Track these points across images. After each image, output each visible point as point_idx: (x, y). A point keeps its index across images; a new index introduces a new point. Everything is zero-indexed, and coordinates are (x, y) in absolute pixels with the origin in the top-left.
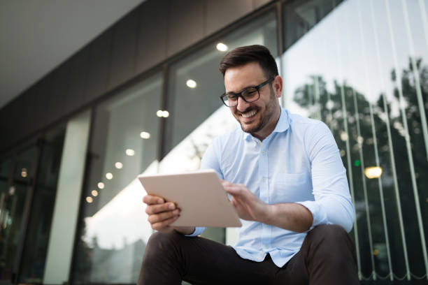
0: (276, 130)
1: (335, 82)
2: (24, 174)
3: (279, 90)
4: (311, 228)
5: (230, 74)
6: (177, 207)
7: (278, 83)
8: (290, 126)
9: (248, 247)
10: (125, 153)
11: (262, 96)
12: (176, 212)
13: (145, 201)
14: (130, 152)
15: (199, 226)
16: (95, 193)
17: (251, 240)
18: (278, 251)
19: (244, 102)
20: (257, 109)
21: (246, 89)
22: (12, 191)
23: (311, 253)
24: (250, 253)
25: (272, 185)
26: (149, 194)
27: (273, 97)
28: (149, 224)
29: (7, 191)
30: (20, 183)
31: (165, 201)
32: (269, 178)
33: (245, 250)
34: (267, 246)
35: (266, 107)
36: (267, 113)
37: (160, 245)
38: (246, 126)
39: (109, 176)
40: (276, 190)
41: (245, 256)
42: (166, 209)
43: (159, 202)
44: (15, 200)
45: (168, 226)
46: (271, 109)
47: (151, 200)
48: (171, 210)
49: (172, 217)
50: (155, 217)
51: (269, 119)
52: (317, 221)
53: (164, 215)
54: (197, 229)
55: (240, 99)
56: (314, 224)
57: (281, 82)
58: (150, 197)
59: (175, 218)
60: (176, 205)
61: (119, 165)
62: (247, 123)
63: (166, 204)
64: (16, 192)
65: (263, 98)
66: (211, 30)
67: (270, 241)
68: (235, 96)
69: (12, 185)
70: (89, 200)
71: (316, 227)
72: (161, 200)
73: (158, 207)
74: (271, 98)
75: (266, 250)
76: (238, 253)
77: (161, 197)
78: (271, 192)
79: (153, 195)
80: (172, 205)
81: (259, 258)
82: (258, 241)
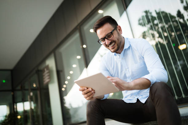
0: (125, 48)
1: (156, 11)
2: (35, 86)
3: (120, 31)
4: (151, 85)
5: (99, 31)
6: (92, 90)
7: (119, 28)
8: (130, 45)
9: (129, 98)
10: (72, 67)
11: (114, 36)
12: (93, 92)
13: (80, 90)
14: (74, 66)
15: (105, 94)
16: (65, 86)
17: (129, 95)
18: (141, 97)
19: (108, 40)
20: (115, 42)
21: (107, 35)
22: (31, 94)
23: (153, 96)
24: (130, 100)
25: (130, 71)
26: (81, 87)
27: (119, 34)
28: (85, 99)
29: (30, 94)
30: (33, 90)
31: (88, 88)
32: (128, 68)
33: (128, 99)
34: (136, 96)
35: (118, 40)
36: (119, 42)
37: (92, 106)
38: (112, 50)
39: (69, 78)
40: (132, 72)
41: (128, 102)
42: (88, 91)
43: (85, 89)
44: (34, 97)
45: (92, 97)
46: (120, 40)
47: (82, 89)
48: (91, 91)
49: (92, 94)
50: (86, 95)
51: (120, 44)
52: (152, 82)
53: (89, 94)
54: (105, 95)
55: (106, 40)
56: (152, 84)
57: (120, 28)
58: (81, 88)
59: (93, 94)
60: (92, 89)
61: (71, 72)
62: (112, 49)
63: (88, 89)
64: (33, 94)
65: (115, 37)
66: (94, 6)
67: (137, 94)
68: (103, 39)
69: (31, 92)
70: (63, 89)
71: (153, 85)
72: (86, 88)
73: (85, 91)
74: (118, 35)
75: (136, 98)
76: (125, 101)
77: (85, 87)
78: (131, 73)
79: (82, 87)
80: (90, 89)
81: (135, 101)
82: (132, 94)
